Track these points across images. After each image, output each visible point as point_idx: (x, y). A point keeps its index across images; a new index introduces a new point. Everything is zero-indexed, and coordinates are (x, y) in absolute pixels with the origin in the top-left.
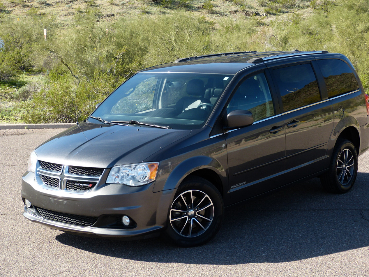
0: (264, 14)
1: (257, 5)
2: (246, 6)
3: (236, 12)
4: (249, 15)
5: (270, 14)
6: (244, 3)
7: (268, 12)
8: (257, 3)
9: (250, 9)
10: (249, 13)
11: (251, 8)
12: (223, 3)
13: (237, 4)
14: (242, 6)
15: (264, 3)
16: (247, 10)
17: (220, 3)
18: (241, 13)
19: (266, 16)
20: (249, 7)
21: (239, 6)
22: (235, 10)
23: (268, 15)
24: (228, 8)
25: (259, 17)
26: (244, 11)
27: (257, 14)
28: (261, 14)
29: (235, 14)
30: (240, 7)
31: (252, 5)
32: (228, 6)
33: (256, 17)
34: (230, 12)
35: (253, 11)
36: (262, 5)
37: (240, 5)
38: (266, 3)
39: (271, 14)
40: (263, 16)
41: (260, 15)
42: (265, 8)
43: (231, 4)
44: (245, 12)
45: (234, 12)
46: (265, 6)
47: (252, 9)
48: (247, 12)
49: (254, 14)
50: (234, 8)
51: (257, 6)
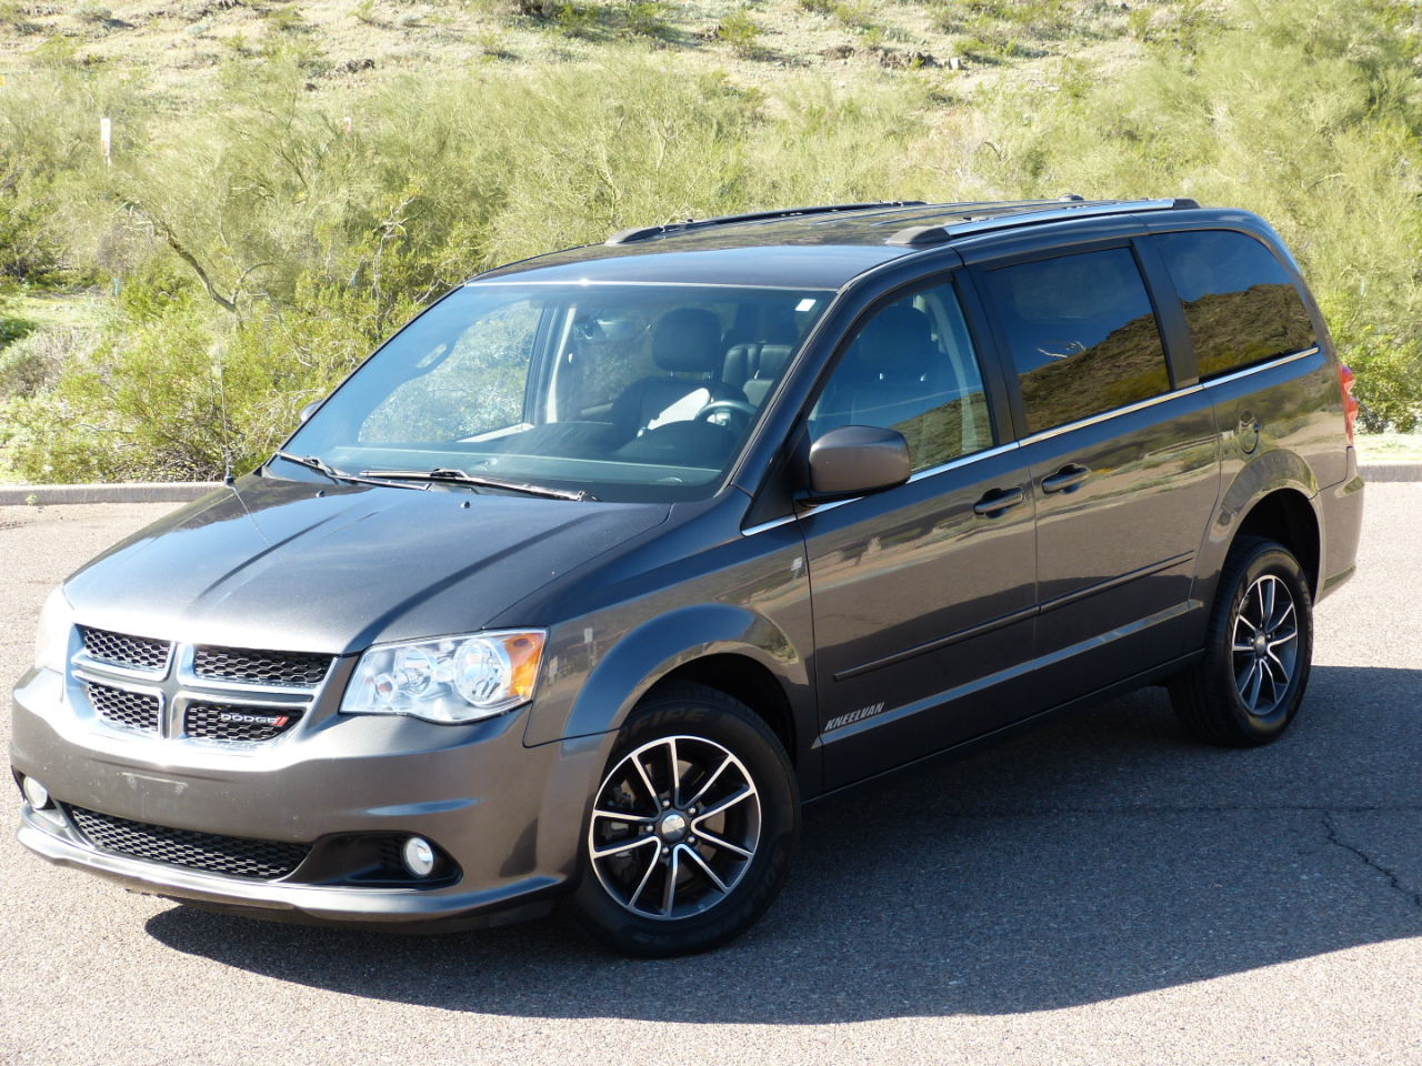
0: (954, 62)
1: (927, 25)
2: (883, 29)
4: (896, 64)
5: (976, 59)
6: (876, 21)
7: (966, 54)
8: (926, 17)
9: (899, 40)
10: (895, 58)
11: (903, 38)
12: (796, 19)
13: (847, 22)
14: (868, 28)
15: (953, 19)
16: (887, 45)
17: (785, 17)
18: (864, 57)
19: (961, 68)
20: (896, 35)
21: (859, 30)
22: (841, 44)
23: (970, 64)
24: (814, 40)
25: (933, 71)
26: (875, 49)
27: (926, 61)
28: (942, 62)
29: (842, 61)
30: (861, 33)
31: (908, 27)
32: (815, 30)
33: (923, 73)
34: (821, 53)
35: (912, 49)
36: (944, 26)
37: (860, 25)
38: (961, 20)
39: (979, 62)
40: (951, 68)
41: (936, 64)
42: (957, 37)
43: (826, 23)
44: (881, 53)
45: (839, 54)
46: (957, 30)
47: (906, 41)
48: (886, 55)
49: (916, 62)
50: (837, 38)
51: (926, 30)
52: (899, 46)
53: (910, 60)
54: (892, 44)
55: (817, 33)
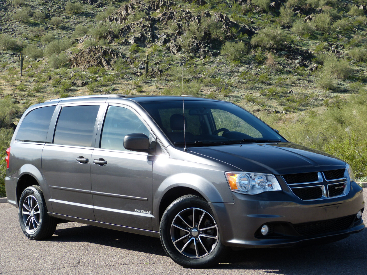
0: (284, 112)
1: (277, 104)
2: (267, 105)
3: (258, 111)
4: (270, 113)
5: (289, 111)
6: (265, 104)
7: (286, 110)
8: (276, 103)
9: (271, 108)
10: (270, 111)
11: (271, 107)
12: (247, 104)
13: (258, 104)
14: (263, 105)
15: (283, 103)
16: (268, 109)
17: (244, 104)
18: (263, 112)
19: (285, 113)
20: (270, 106)
21: (261, 106)
22: (257, 109)
23: (287, 112)
24: (251, 108)
25: (279, 114)
26: (265, 110)
27: (277, 112)
28: (281, 112)
29: (258, 113)
30: (262, 106)
31: (273, 105)
32: (251, 106)
33: (277, 115)
34: (253, 111)
35: (274, 110)
36: (281, 104)
37: (261, 105)
38: (285, 103)
39: (289, 112)
40: (283, 113)
41: (279, 113)
42: (284, 107)
43: (254, 105)
44: (267, 110)
45: (257, 111)
46: (284, 105)
47: (272, 108)
48: (268, 111)
49: (274, 112)
50: (256, 108)
51: (277, 105)
52: (271, 109)
53: (273, 112)
54: (269, 109)
55: (252, 107)
